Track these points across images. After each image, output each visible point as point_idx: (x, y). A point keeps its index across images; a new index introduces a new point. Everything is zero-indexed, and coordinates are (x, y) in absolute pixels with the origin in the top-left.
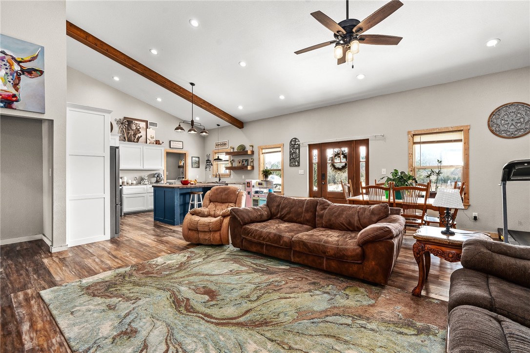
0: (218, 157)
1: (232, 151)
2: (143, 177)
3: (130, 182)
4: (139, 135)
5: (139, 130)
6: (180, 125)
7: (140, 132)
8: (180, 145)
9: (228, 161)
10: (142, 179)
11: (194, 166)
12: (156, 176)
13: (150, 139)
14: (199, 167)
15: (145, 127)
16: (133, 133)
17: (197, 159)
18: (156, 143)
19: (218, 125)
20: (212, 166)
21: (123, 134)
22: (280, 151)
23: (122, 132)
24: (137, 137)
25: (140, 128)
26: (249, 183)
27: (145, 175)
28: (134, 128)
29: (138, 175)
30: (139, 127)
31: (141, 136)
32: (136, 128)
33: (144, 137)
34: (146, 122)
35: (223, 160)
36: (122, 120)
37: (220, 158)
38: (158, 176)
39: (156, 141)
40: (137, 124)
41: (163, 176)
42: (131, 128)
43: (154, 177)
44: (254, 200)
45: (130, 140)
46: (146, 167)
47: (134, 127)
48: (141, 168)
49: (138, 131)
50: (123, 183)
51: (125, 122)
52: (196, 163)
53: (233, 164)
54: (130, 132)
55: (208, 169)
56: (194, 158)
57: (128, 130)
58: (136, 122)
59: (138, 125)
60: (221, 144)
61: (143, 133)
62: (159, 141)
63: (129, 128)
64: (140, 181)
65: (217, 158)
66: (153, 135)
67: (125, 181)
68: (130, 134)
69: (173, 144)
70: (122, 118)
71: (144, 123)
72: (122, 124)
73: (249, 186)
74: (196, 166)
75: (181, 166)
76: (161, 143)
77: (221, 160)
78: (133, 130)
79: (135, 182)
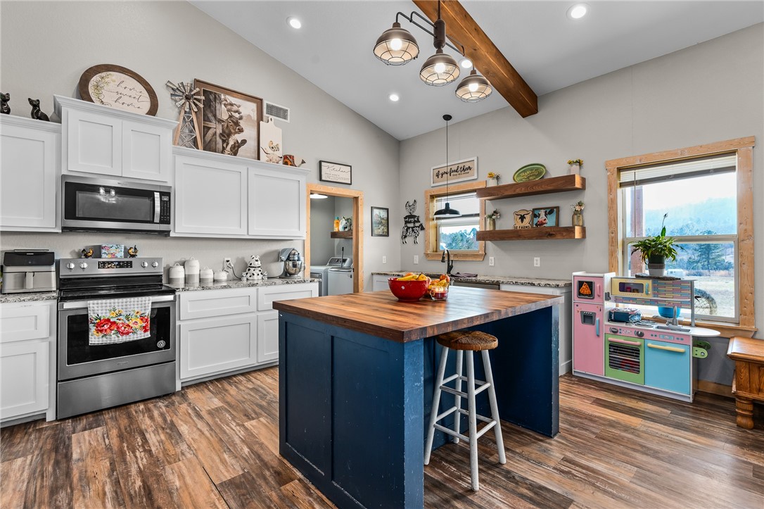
0: (447, 205)
1: (492, 183)
2: (248, 260)
3: (210, 275)
4: (239, 137)
5: (237, 124)
6: (397, 25)
7: (241, 131)
8: (343, 175)
9: (477, 215)
10: (248, 267)
11: (376, 232)
12: (284, 258)
13: (270, 151)
14: (388, 235)
15: (254, 116)
16: (219, 131)
17: (383, 214)
18: (286, 163)
19: (447, 118)
20: (421, 233)
21: (191, 132)
22: (732, 169)
23: (187, 120)
24: (231, 142)
25: (241, 118)
26: (590, 284)
27: (253, 254)
28: (225, 116)
29: (233, 255)
30: (237, 115)
31: (244, 142)
32: (231, 117)
33: (251, 144)
34: (259, 101)
35: (461, 214)
36: (188, 89)
37: (451, 207)
38: (288, 259)
39: (285, 157)
40: (232, 105)
41: (302, 258)
42: (215, 116)
43: (278, 259)
44: (615, 348)
45: (208, 147)
46: (257, 231)
47: (223, 113)
48: (241, 232)
49: (234, 125)
50: (187, 279)
51: (198, 94)
52: (380, 223)
53: (498, 223)
54: (212, 125)
55: (409, 240)
56: (376, 212)
57: (206, 119)
58: (231, 99)
59: (235, 108)
60: (451, 171)
61: (248, 133)
62: (292, 157)
63: (210, 115)
64: (242, 273)
65: (444, 207)
66: (278, 141)
67: (196, 271)
68: (211, 132)
69: (328, 171)
70: (188, 81)
71: (253, 106)
72: (188, 98)
73: (591, 295)
74: (380, 231)
75: (339, 232)
76: (297, 162)
77: (455, 212)
78: (220, 121)
79: (223, 276)
